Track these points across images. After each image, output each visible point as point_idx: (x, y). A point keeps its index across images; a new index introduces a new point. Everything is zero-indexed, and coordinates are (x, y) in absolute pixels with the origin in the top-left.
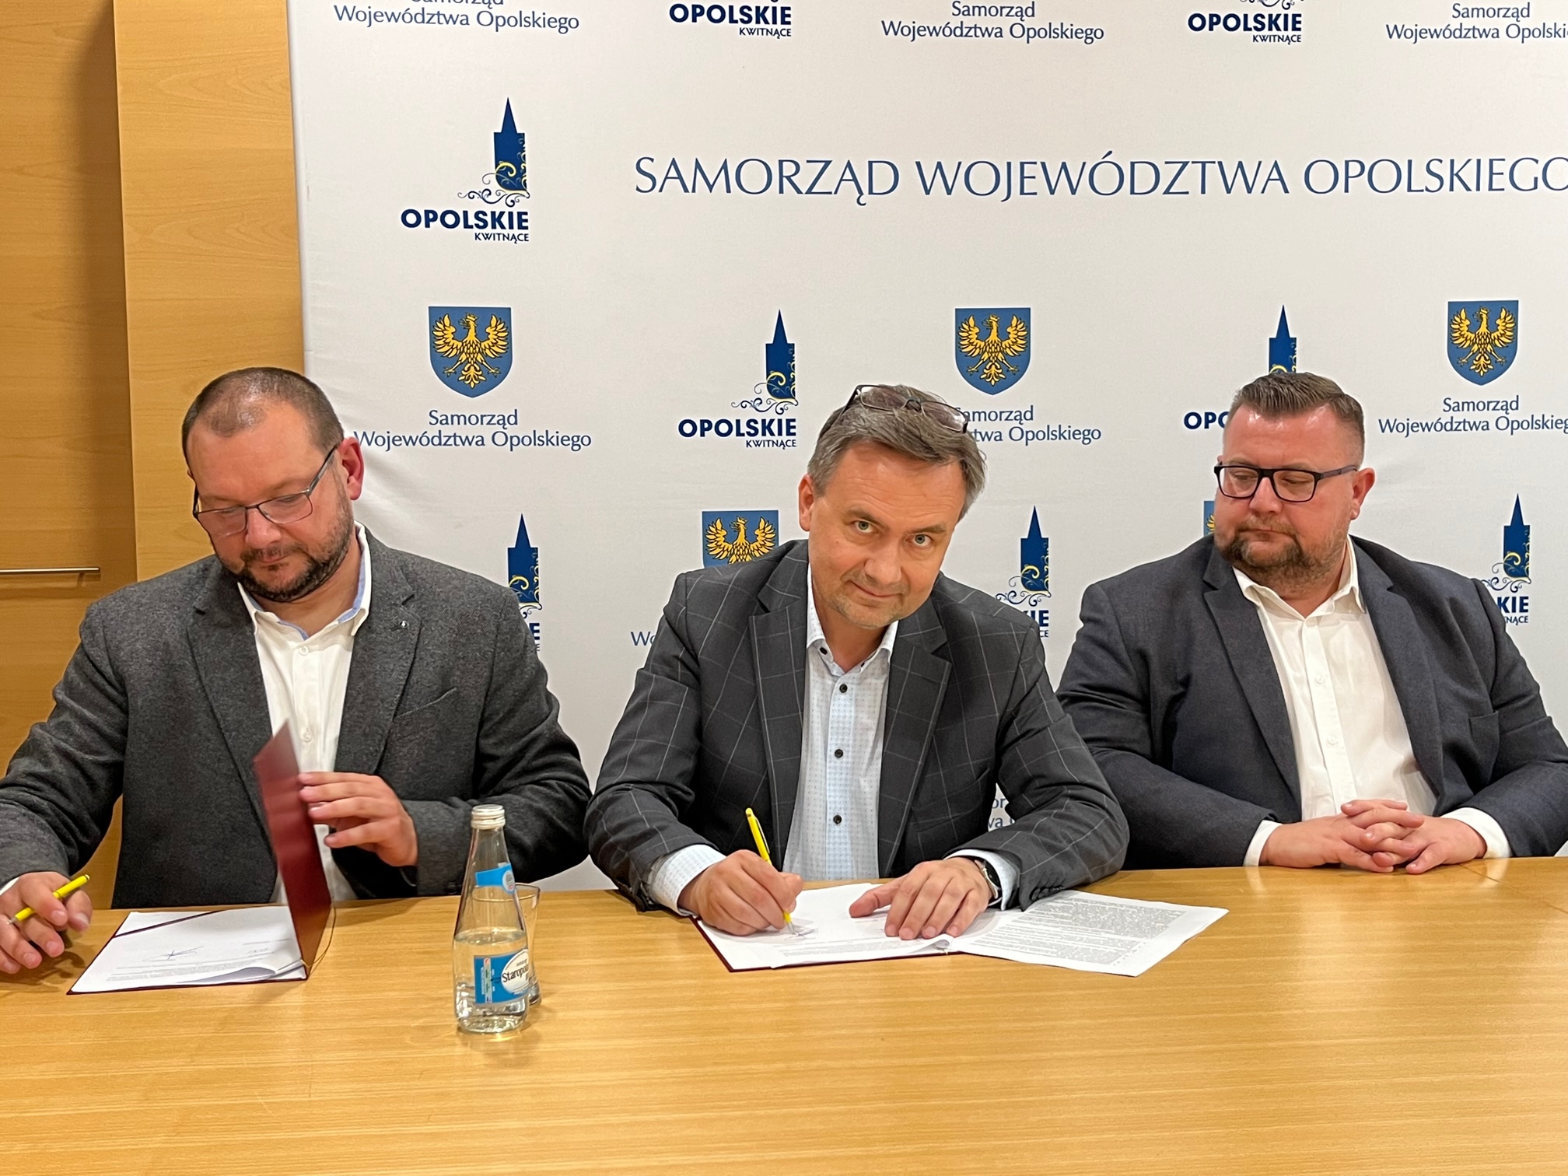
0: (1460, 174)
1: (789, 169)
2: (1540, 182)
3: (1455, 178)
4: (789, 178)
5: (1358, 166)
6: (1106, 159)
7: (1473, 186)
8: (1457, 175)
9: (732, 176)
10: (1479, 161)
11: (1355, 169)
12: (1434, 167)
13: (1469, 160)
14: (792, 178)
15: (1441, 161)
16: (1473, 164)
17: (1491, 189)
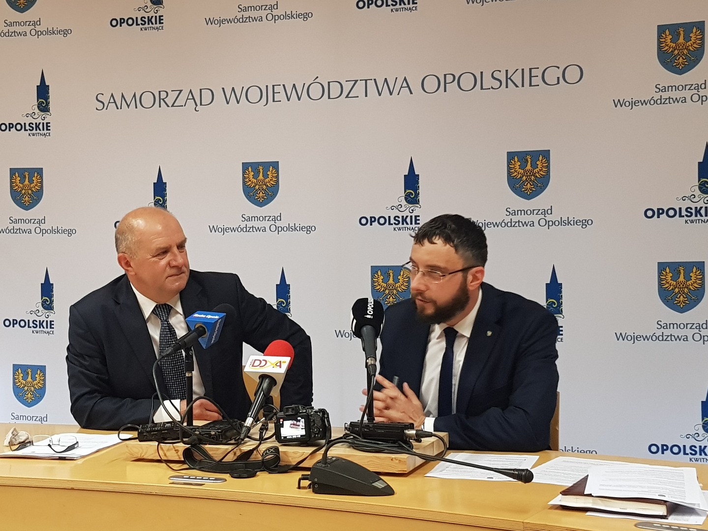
0: (511, 78)
1: (163, 95)
2: (561, 79)
3: (509, 80)
4: (163, 99)
5: (452, 77)
6: (316, 81)
7: (520, 85)
8: (510, 78)
9: (137, 100)
10: (523, 70)
11: (449, 78)
12: (496, 75)
13: (517, 70)
14: (165, 99)
15: (500, 71)
16: (520, 71)
17: (531, 85)
